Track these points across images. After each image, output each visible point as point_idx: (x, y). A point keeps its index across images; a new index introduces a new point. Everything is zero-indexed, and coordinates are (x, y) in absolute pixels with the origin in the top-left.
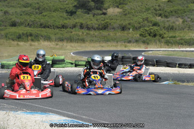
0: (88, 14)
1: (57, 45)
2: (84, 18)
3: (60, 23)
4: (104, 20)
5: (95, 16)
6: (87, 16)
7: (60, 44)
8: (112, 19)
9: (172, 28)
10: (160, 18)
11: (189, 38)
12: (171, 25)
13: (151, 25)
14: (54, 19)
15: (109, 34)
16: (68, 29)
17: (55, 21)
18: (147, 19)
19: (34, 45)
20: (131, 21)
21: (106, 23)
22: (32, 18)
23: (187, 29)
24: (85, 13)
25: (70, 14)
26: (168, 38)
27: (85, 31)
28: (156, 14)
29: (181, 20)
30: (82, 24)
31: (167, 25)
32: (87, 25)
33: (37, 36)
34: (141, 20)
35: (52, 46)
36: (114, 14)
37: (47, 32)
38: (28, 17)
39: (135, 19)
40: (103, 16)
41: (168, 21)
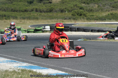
0: (41, 3)
1: (21, 21)
2: (38, 5)
3: (24, 9)
4: (50, 6)
5: (45, 4)
6: (40, 4)
7: (23, 21)
8: (55, 6)
9: (91, 11)
10: (84, 4)
11: (102, 16)
12: (91, 8)
13: (79, 8)
14: (19, 6)
15: (53, 15)
16: (28, 12)
17: (20, 7)
18: (76, 5)
19: (7, 22)
20: (67, 7)
21: (51, 8)
22: (7, 6)
23: (101, 10)
24: (39, 2)
25: (29, 3)
26: (89, 17)
27: (39, 13)
28: (82, 2)
29: (97, 6)
30: (37, 9)
31: (88, 8)
32: (40, 10)
33: (9, 16)
34: (73, 6)
35: (18, 22)
36: (56, 3)
37: (15, 14)
38: (4, 5)
39: (69, 5)
40: (49, 4)
41: (89, 6)
